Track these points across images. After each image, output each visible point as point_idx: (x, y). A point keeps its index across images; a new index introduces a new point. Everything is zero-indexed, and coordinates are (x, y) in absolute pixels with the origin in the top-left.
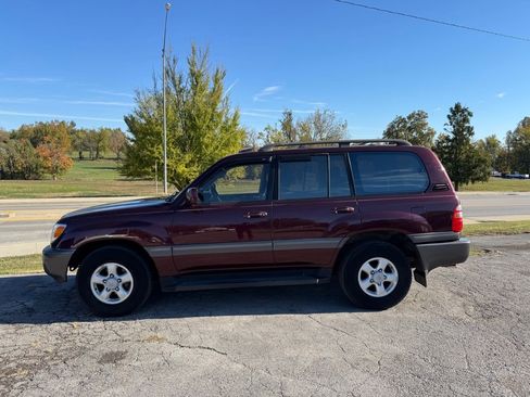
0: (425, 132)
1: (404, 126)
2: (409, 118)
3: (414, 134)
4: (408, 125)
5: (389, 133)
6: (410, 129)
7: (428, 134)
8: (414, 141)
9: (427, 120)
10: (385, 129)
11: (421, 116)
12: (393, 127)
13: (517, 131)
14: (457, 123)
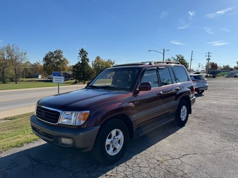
0: (62, 59)
1: (53, 56)
2: (55, 52)
3: (58, 60)
4: (55, 56)
5: (46, 59)
6: (55, 57)
7: (63, 60)
8: (58, 63)
9: (63, 54)
10: (44, 57)
11: (60, 52)
12: (47, 56)
13: (95, 61)
14: (83, 57)
